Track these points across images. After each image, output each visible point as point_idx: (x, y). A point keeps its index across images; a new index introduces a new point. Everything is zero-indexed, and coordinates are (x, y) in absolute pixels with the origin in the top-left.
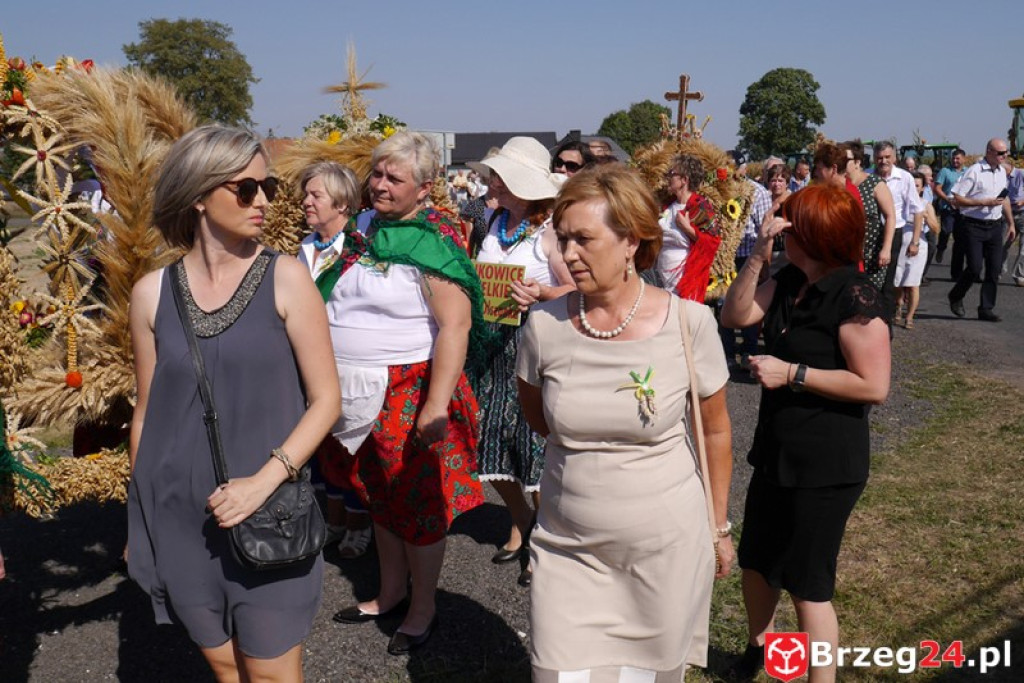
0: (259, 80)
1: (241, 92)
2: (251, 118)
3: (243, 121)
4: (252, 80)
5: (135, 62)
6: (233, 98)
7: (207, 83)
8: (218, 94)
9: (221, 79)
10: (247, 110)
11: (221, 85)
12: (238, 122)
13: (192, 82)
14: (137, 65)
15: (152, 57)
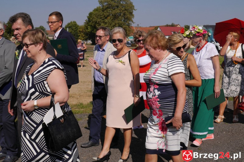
1: (131, 13)
2: (133, 21)
3: (131, 22)
4: (134, 10)
6: (128, 15)
7: (121, 11)
8: (124, 14)
10: (132, 19)
11: (126, 11)
12: (130, 22)
13: (117, 11)
14: (102, 6)
15: (106, 3)
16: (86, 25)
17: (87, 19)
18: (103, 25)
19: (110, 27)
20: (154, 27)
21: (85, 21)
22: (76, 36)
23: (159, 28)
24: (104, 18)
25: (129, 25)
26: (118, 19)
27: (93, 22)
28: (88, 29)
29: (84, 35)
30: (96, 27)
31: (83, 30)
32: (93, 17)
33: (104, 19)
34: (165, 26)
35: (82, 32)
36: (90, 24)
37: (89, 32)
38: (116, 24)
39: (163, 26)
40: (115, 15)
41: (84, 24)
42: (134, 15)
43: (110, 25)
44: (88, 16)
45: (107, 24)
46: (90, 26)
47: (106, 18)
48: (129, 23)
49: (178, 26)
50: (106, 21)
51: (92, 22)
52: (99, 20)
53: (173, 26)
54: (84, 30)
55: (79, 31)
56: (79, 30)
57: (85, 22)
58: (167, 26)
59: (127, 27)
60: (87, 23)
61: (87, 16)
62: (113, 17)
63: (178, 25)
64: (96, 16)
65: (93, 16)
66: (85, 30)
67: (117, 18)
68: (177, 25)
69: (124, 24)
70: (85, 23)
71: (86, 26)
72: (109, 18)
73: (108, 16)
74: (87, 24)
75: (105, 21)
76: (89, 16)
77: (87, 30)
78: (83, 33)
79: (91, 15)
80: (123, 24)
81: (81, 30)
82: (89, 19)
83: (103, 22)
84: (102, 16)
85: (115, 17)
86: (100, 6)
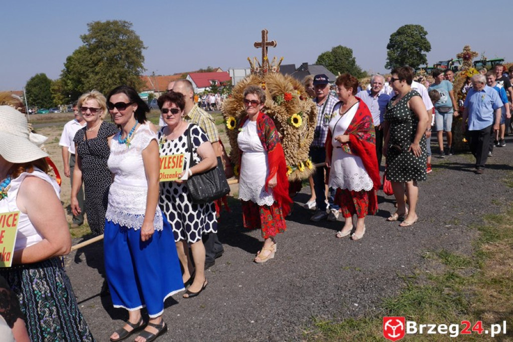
0: (147, 48)
1: (139, 54)
2: (144, 67)
3: (140, 69)
4: (144, 48)
5: (86, 43)
6: (134, 58)
7: (122, 51)
8: (127, 56)
9: (129, 48)
10: (142, 63)
11: (129, 51)
12: (138, 69)
13: (114, 51)
14: (87, 45)
15: (94, 40)
16: (64, 79)
17: (64, 68)
18: (92, 77)
19: (106, 79)
20: (181, 74)
21: (62, 71)
22: (48, 99)
23: (188, 76)
24: (93, 65)
25: (137, 74)
26: (118, 65)
27: (74, 73)
28: (68, 86)
29: (62, 97)
30: (81, 81)
31: (59, 88)
32: (75, 65)
33: (93, 67)
34: (198, 72)
35: (58, 90)
36: (70, 77)
37: (69, 90)
38: (114, 74)
39: (195, 72)
40: (112, 60)
41: (60, 77)
42: (145, 58)
43: (104, 76)
44: (66, 62)
45: (100, 74)
46: (70, 80)
47: (96, 65)
48: (137, 71)
49: (219, 71)
50: (97, 69)
51: (72, 73)
52: (84, 69)
53: (209, 71)
54: (61, 88)
55: (53, 90)
56: (52, 87)
57: (62, 73)
58: (201, 71)
59: (135, 77)
60: (65, 75)
61: (64, 64)
62: (108, 62)
63: (219, 69)
64: (79, 63)
65: (74, 63)
66: (62, 86)
67: (116, 64)
68: (217, 69)
69: (129, 73)
70: (61, 75)
71: (64, 81)
72: (101, 64)
73: (99, 61)
74: (66, 77)
75: (95, 69)
76: (68, 63)
77: (66, 87)
78: (59, 92)
79: (71, 61)
80: (127, 73)
81: (56, 88)
82: (68, 68)
83: (93, 72)
84: (89, 63)
85: (112, 61)
86: (85, 44)
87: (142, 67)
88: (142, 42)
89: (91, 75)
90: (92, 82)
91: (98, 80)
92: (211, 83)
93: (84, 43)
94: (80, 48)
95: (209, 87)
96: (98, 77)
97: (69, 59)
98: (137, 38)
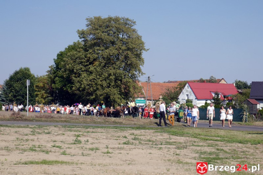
0: (148, 50)
1: (138, 56)
2: (142, 71)
3: (138, 72)
4: (145, 49)
5: (83, 39)
6: (134, 60)
8: (126, 57)
9: (128, 49)
10: (141, 66)
11: (129, 52)
12: (135, 73)
13: (112, 51)
14: (84, 41)
15: (91, 36)
16: (52, 76)
18: (85, 77)
19: (99, 81)
21: (50, 67)
23: (187, 85)
25: (134, 78)
26: (114, 66)
27: (65, 71)
28: (55, 83)
29: (45, 95)
30: (72, 79)
31: (44, 85)
32: (67, 61)
33: (87, 65)
34: (198, 81)
35: (43, 88)
36: (60, 73)
37: (57, 88)
39: (195, 81)
40: (109, 59)
41: (47, 74)
42: (144, 60)
43: (98, 77)
44: (56, 58)
45: (94, 74)
46: (59, 77)
47: (91, 63)
49: (223, 82)
50: (91, 68)
52: (77, 67)
53: (212, 81)
54: (46, 85)
55: (37, 87)
56: (37, 84)
57: (50, 69)
58: (202, 81)
59: (131, 80)
60: (53, 72)
61: (54, 59)
62: (105, 62)
63: (223, 81)
64: (72, 59)
66: (48, 84)
67: (113, 64)
68: (220, 80)
69: (125, 76)
70: (48, 71)
72: (97, 63)
73: (95, 60)
74: (54, 74)
75: (89, 68)
76: (58, 58)
77: (53, 85)
78: (44, 90)
79: (63, 57)
80: (123, 76)
81: (41, 84)
82: (57, 64)
83: (86, 71)
84: (83, 60)
85: (109, 61)
86: (80, 40)
87: (140, 71)
88: (143, 43)
89: (84, 75)
90: (85, 82)
91: (90, 80)
92: (214, 95)
93: (81, 38)
94: (75, 44)
95: (210, 100)
96: (91, 77)
97: (61, 56)
98: (139, 38)
